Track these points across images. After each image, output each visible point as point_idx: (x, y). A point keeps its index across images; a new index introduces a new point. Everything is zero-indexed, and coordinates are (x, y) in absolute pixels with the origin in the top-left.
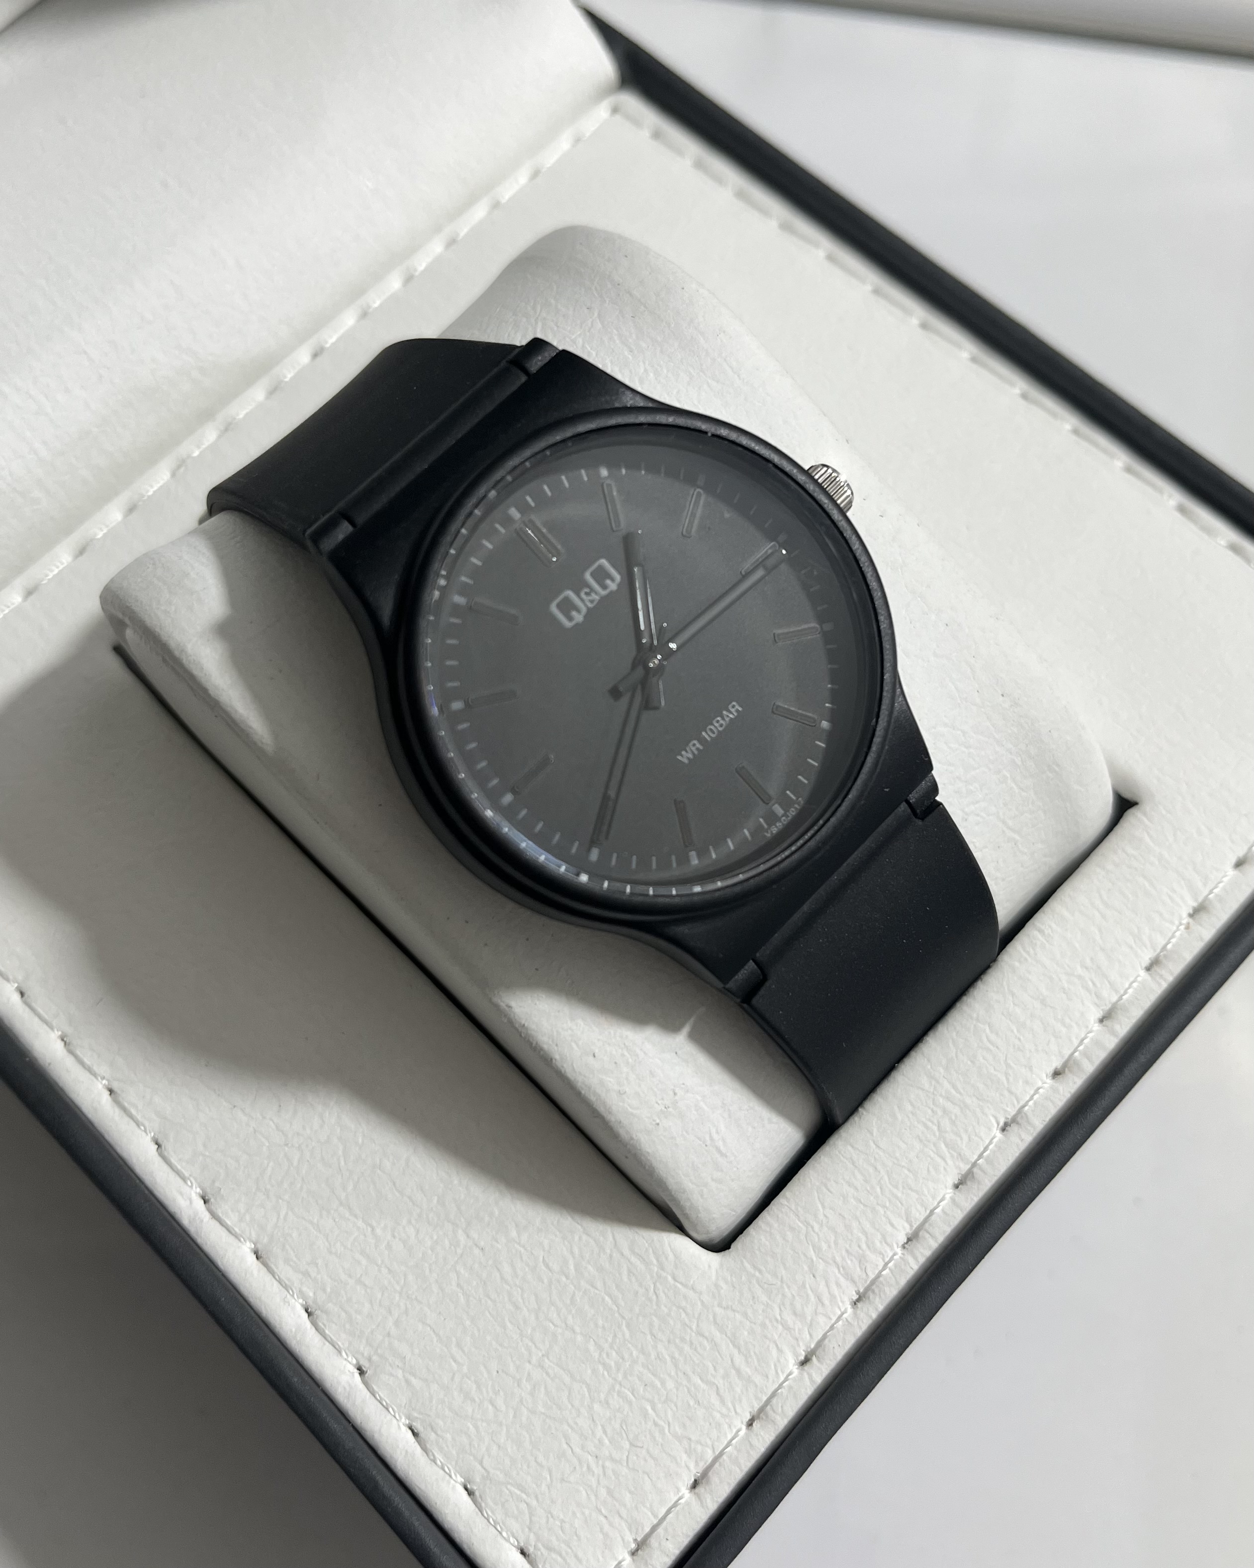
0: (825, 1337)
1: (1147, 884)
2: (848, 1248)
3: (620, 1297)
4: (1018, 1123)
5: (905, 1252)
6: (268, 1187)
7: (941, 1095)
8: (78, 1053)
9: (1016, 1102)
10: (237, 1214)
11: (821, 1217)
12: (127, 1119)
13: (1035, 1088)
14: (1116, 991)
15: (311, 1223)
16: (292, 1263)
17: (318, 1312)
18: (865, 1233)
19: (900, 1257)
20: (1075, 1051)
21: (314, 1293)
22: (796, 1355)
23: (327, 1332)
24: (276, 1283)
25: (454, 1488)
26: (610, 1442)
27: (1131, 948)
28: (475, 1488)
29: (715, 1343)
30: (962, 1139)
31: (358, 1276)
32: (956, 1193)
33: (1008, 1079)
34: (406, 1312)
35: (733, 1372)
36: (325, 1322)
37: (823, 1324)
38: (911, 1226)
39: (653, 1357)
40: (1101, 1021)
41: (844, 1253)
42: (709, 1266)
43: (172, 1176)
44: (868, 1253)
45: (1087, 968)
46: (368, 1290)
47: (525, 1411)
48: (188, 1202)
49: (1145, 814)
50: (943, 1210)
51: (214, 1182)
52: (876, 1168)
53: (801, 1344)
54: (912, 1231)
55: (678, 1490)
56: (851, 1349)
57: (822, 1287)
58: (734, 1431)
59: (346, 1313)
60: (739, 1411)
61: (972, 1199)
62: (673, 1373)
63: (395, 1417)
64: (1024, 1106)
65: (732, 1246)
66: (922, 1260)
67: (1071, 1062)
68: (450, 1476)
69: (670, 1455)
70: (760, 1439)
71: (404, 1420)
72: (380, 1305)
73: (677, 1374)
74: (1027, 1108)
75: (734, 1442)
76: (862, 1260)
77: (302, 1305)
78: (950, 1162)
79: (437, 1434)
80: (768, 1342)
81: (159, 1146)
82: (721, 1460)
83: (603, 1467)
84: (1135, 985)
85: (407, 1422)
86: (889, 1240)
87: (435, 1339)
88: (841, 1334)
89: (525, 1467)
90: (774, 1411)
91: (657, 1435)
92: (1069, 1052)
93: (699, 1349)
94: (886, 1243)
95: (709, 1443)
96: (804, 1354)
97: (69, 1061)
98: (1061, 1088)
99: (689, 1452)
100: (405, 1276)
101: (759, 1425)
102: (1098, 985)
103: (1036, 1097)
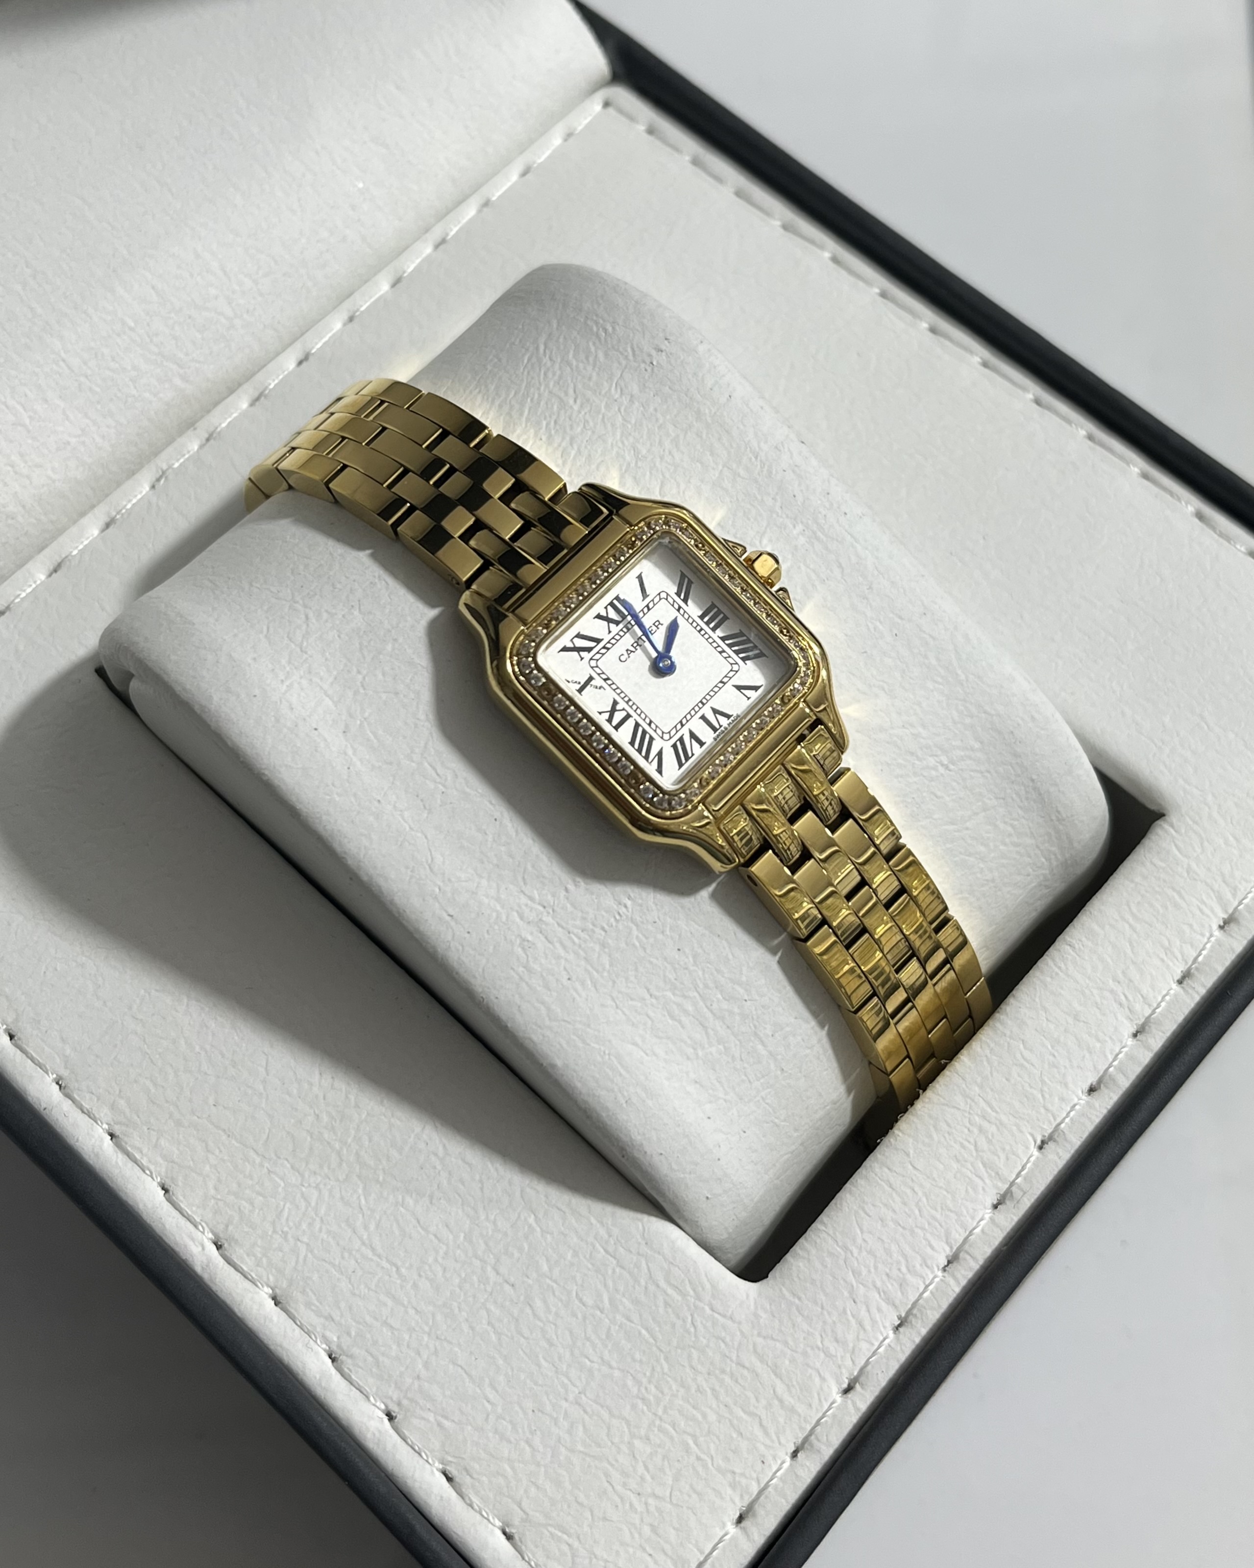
0: (867, 1363)
1: (1175, 894)
2: (888, 1271)
3: (657, 1329)
4: (1055, 1141)
5: (946, 1274)
6: (286, 1229)
7: (978, 1115)
8: (76, 1096)
9: (1052, 1120)
10: (253, 1258)
11: (859, 1241)
12: (130, 1164)
13: (1072, 1105)
14: (1150, 1005)
15: (334, 1265)
16: (313, 1308)
17: (343, 1358)
18: (905, 1256)
19: (942, 1280)
20: (1110, 1066)
21: (338, 1338)
22: (839, 1383)
23: (353, 1377)
24: (297, 1330)
25: (492, 1531)
26: (653, 1478)
27: (1163, 960)
28: (514, 1531)
29: (757, 1375)
30: (999, 1158)
31: (384, 1318)
32: (996, 1211)
33: (1043, 1096)
34: (436, 1353)
35: (776, 1402)
36: (351, 1367)
37: (865, 1350)
38: (951, 1248)
39: (693, 1391)
40: (1135, 1035)
41: (885, 1278)
42: (748, 1296)
43: (183, 1221)
44: (908, 1276)
45: (1119, 982)
46: (396, 1333)
47: (563, 1450)
48: (200, 1249)
49: (1172, 826)
50: (983, 1231)
51: (227, 1226)
52: (913, 1190)
53: (844, 1371)
54: (951, 1254)
55: (724, 1525)
56: (895, 1375)
57: (863, 1313)
58: (779, 1462)
59: (371, 1355)
60: (783, 1441)
61: (1012, 1219)
62: (714, 1406)
63: (427, 1461)
64: (1059, 1124)
65: (770, 1275)
66: (964, 1282)
67: (1107, 1077)
68: (488, 1520)
69: (714, 1489)
70: (806, 1470)
71: (438, 1465)
72: (408, 1346)
73: (718, 1406)
74: (1063, 1126)
75: (779, 1474)
76: (902, 1284)
77: (325, 1350)
78: (987, 1181)
79: (471, 1477)
80: (810, 1371)
81: (166, 1190)
82: (766, 1492)
83: (646, 1504)
84: (1167, 998)
85: (441, 1466)
86: (929, 1262)
87: (467, 1380)
88: (884, 1360)
89: (565, 1507)
90: (818, 1440)
91: (700, 1469)
92: (1105, 1068)
93: (740, 1380)
94: (928, 1267)
95: (754, 1475)
96: (847, 1381)
97: (67, 1105)
98: (1097, 1105)
99: (733, 1486)
100: (433, 1315)
101: (804, 1456)
102: (1131, 998)
103: (1072, 1114)
